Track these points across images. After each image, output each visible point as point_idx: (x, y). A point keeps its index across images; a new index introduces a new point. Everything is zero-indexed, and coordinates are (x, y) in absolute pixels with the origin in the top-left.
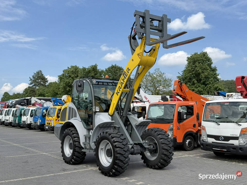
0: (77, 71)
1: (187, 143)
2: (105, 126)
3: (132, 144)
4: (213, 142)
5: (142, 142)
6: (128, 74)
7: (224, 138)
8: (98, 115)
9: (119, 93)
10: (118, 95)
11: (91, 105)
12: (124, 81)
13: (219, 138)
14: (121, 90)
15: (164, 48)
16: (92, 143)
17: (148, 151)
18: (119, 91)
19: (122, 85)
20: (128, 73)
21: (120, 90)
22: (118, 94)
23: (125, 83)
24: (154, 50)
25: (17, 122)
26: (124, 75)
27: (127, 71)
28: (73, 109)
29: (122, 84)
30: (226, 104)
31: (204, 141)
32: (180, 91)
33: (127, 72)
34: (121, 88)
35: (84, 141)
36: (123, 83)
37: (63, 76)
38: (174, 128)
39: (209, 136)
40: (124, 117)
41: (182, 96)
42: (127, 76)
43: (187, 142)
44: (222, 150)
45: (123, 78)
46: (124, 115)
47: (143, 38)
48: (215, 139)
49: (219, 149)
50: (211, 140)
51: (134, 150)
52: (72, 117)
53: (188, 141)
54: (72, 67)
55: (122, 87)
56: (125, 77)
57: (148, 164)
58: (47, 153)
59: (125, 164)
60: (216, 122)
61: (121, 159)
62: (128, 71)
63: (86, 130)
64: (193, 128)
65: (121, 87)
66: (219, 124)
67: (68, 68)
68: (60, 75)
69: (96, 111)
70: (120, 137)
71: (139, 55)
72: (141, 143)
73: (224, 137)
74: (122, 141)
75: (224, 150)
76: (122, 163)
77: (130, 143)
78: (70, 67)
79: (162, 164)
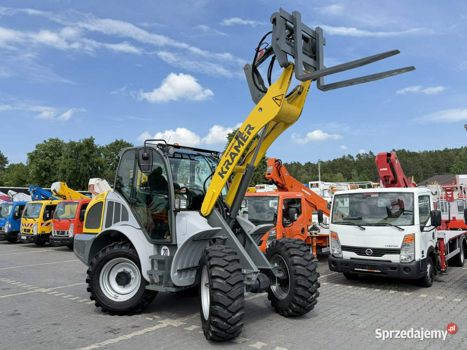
3: (256, 273)
4: (351, 259)
5: (270, 267)
6: (248, 137)
7: (373, 252)
8: (183, 215)
9: (225, 172)
10: (223, 177)
11: (166, 196)
12: (239, 151)
13: (365, 251)
15: (319, 89)
16: (174, 273)
18: (225, 170)
19: (233, 159)
20: (247, 135)
21: (228, 168)
22: (223, 174)
23: (240, 154)
24: (300, 93)
26: (240, 139)
27: (245, 130)
28: (118, 204)
29: (233, 156)
30: (372, 196)
31: (335, 256)
33: (245, 133)
34: (231, 164)
35: (150, 269)
36: (236, 155)
37: (36, 154)
38: (278, 236)
39: (345, 248)
40: (232, 219)
42: (245, 141)
44: (373, 271)
45: (236, 144)
47: (290, 66)
48: (355, 252)
49: (367, 270)
50: (348, 255)
51: (259, 283)
52: (117, 221)
55: (233, 161)
56: (240, 142)
57: (277, 307)
60: (359, 226)
62: (248, 131)
63: (152, 245)
64: (302, 234)
65: (231, 161)
66: (364, 229)
67: (45, 141)
68: (32, 152)
71: (276, 99)
72: (270, 269)
73: (373, 249)
75: (375, 271)
77: (253, 269)
78: (48, 141)
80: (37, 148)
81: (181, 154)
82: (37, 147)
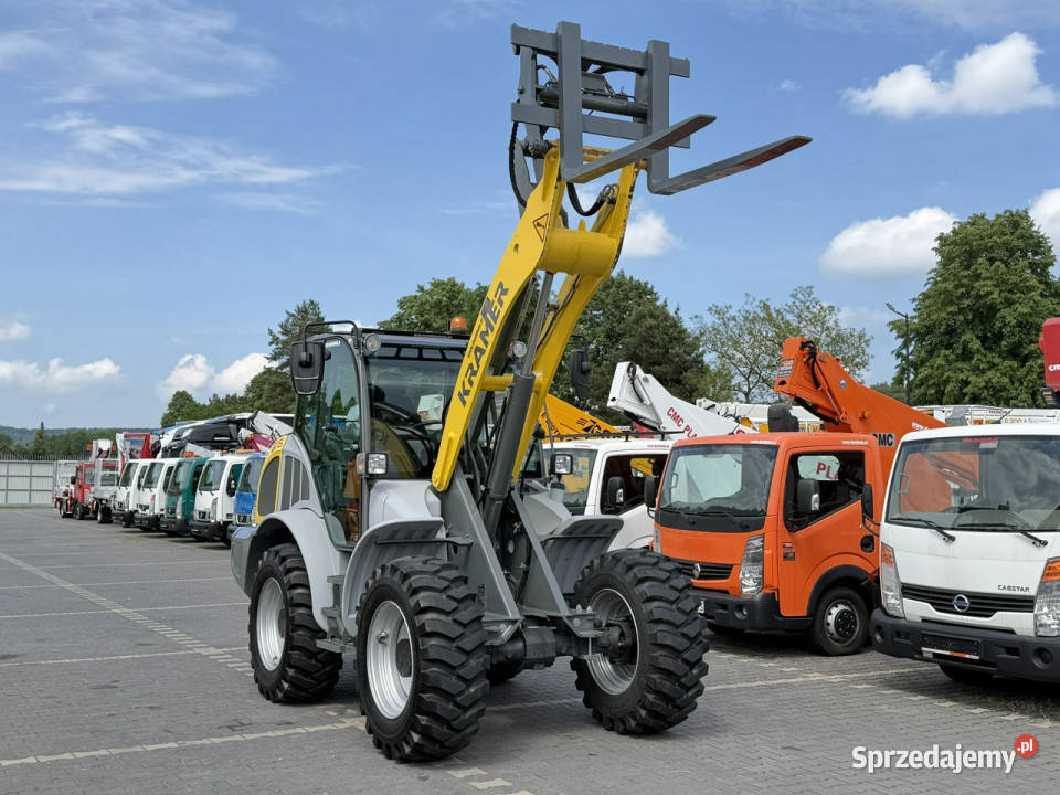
0: (456, 302)
1: (831, 619)
2: (400, 537)
3: (515, 622)
4: (925, 620)
5: (563, 610)
6: (499, 311)
7: (972, 603)
8: (382, 488)
9: (467, 393)
10: (464, 403)
11: (355, 446)
12: (486, 343)
13: (951, 601)
14: (476, 380)
15: (651, 191)
16: (349, 614)
17: (593, 652)
18: (467, 387)
19: (478, 361)
20: (499, 307)
21: (471, 383)
22: (465, 398)
23: (488, 350)
24: (613, 202)
25: (179, 517)
26: (488, 315)
27: (496, 296)
29: (478, 354)
30: (983, 445)
31: (891, 612)
32: (810, 386)
33: (496, 303)
34: (474, 373)
35: (331, 605)
36: (482, 352)
37: (400, 322)
38: (768, 552)
39: (911, 591)
40: (493, 499)
41: (820, 411)
42: (495, 320)
43: (830, 614)
44: (962, 655)
45: (483, 328)
46: (492, 494)
47: (553, 150)
48: (932, 604)
49: (948, 653)
50: (918, 610)
51: (525, 646)
52: (296, 500)
53: (835, 611)
54: (437, 284)
55: (478, 366)
56: (489, 325)
58: (219, 651)
59: (465, 709)
60: (940, 529)
61: (443, 687)
62: (500, 298)
63: (338, 553)
64: (863, 554)
65: (475, 368)
66: (952, 539)
67: (421, 289)
68: (388, 319)
69: (370, 471)
70: (448, 588)
71: (539, 225)
72: (560, 618)
73: (971, 596)
74: (456, 608)
75: (967, 656)
76: (451, 706)
77: (507, 614)
78: (428, 287)
79: (652, 713)
80: (401, 307)
81: (421, 348)
82: (401, 304)
